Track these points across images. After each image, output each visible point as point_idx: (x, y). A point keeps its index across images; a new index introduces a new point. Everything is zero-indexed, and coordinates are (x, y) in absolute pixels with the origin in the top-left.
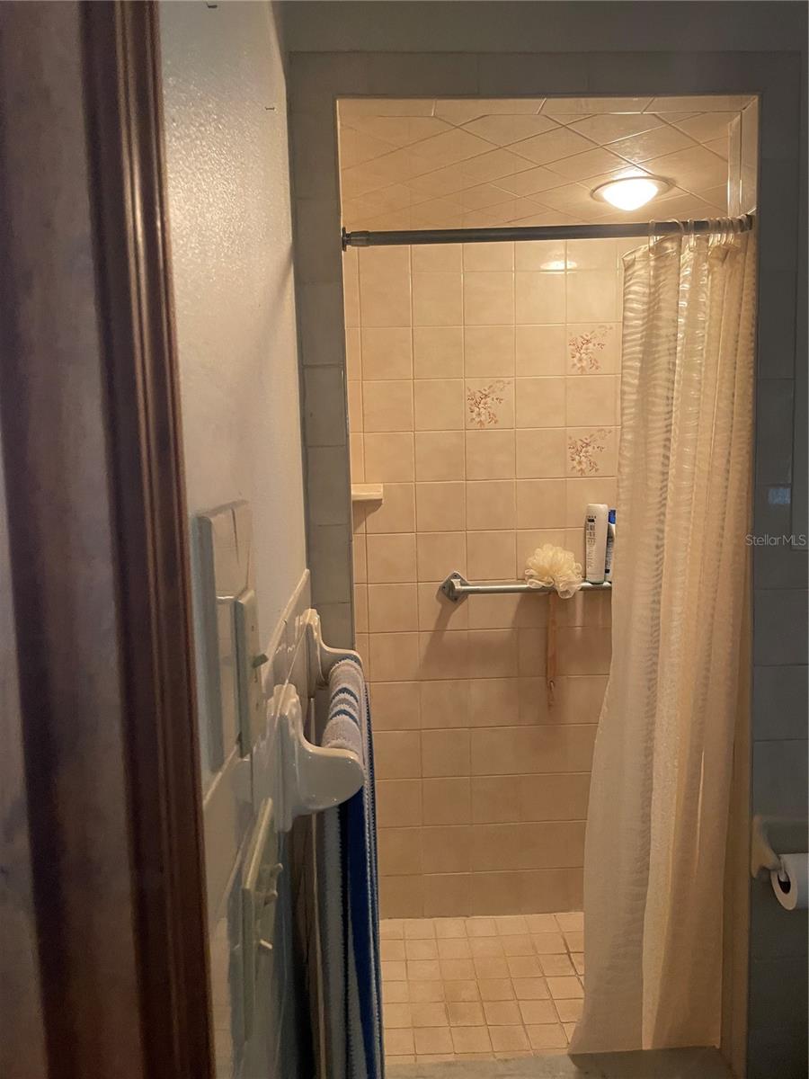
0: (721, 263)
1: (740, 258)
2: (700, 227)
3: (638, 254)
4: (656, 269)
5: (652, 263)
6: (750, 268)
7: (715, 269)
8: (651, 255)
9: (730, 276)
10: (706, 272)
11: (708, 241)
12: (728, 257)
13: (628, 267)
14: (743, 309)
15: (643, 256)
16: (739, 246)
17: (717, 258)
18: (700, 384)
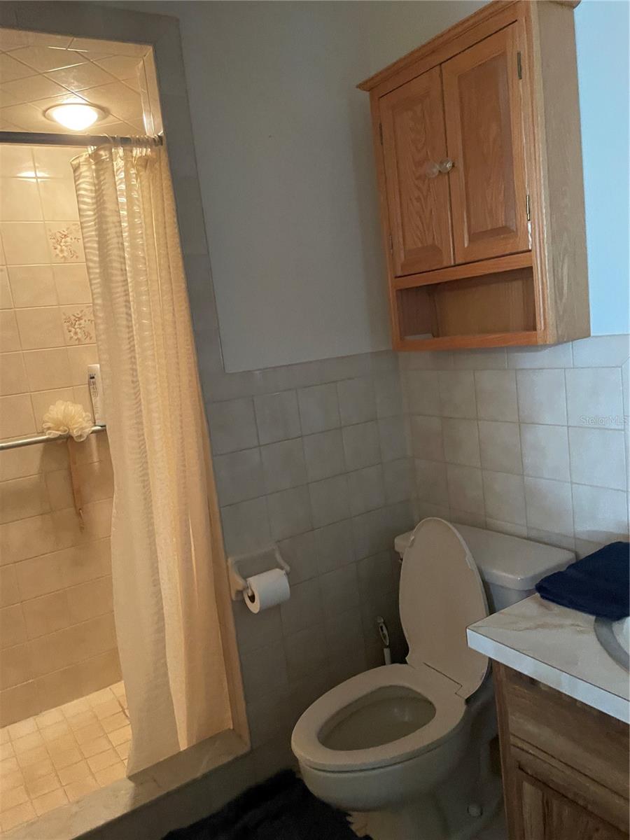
0: (144, 170)
1: (157, 166)
2: (125, 142)
3: (82, 159)
4: (97, 171)
5: (94, 167)
6: (166, 174)
7: (141, 173)
8: (91, 160)
9: (153, 179)
10: (134, 176)
11: (132, 152)
12: (148, 164)
13: (76, 169)
14: (166, 205)
15: (85, 161)
16: (155, 157)
17: (141, 165)
18: (145, 259)
